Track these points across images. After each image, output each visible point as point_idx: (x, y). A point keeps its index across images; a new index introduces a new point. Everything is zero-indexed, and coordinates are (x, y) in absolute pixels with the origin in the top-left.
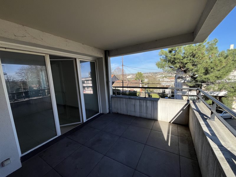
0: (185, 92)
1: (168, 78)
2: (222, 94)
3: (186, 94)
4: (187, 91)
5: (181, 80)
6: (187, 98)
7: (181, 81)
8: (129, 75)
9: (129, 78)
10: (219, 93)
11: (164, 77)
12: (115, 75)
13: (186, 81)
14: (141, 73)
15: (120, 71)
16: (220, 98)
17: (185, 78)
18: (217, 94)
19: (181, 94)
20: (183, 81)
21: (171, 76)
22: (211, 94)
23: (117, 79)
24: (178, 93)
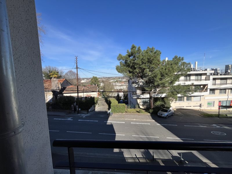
0: (139, 96)
1: (119, 83)
2: (163, 95)
3: (140, 98)
4: (140, 95)
5: (135, 84)
6: (140, 101)
7: (135, 86)
8: (84, 79)
9: (83, 83)
10: (162, 95)
11: (116, 81)
12: (67, 79)
13: (139, 86)
14: (96, 77)
15: (73, 75)
16: (163, 98)
17: (138, 82)
18: (161, 96)
19: (136, 98)
20: (137, 85)
21: (121, 81)
22: (157, 96)
23: (70, 84)
24: (134, 97)
